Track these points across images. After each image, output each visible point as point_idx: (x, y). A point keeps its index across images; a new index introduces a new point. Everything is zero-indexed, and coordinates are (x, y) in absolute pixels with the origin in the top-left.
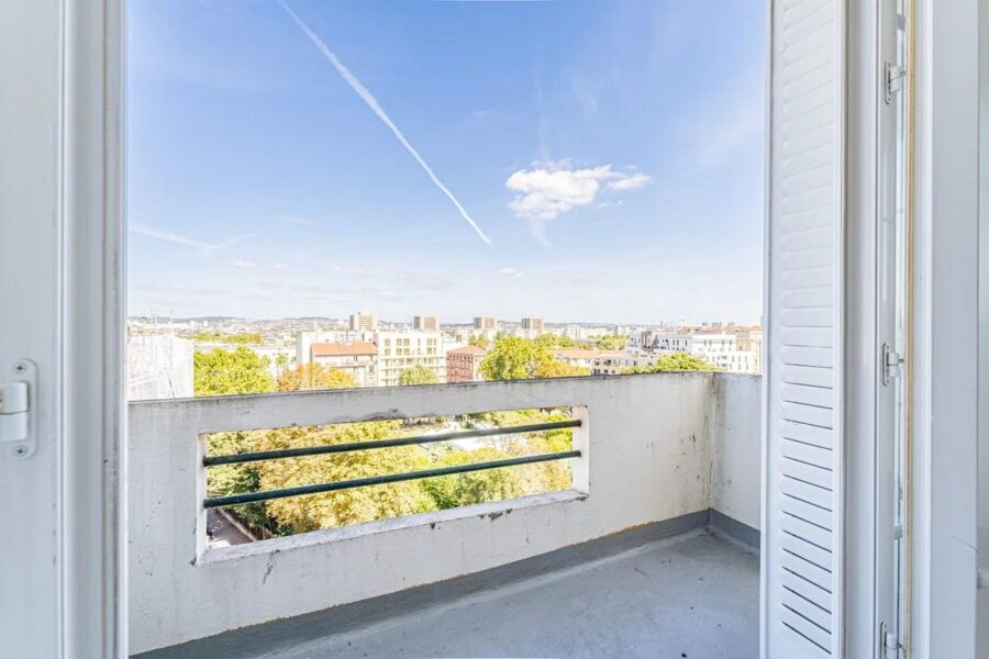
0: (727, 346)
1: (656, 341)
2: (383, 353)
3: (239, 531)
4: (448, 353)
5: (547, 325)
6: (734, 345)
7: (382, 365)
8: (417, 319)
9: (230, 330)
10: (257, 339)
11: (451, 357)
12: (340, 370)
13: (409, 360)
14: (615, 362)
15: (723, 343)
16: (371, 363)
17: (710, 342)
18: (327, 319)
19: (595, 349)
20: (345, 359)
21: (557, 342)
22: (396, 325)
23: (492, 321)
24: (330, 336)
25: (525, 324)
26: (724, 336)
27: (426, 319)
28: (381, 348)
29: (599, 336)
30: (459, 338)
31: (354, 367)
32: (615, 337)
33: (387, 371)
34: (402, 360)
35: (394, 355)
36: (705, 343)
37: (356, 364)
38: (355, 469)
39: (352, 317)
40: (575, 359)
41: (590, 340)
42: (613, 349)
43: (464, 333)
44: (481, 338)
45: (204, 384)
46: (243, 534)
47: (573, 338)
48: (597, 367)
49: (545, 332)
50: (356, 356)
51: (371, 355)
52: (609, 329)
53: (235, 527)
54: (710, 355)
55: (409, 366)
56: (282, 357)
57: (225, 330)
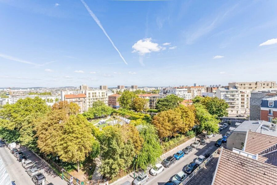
0: (185, 92)
1: (167, 91)
2: (88, 97)
3: (37, 156)
4: (109, 96)
5: (139, 87)
6: (187, 92)
7: (88, 101)
8: (101, 87)
9: (42, 91)
10: (50, 94)
11: (110, 97)
12: (74, 103)
13: (96, 99)
14: (156, 97)
15: (184, 91)
16: (84, 100)
17: (181, 91)
18: (74, 87)
19: (152, 94)
20: (76, 99)
21: (141, 92)
22: (95, 88)
23: (123, 86)
24: (72, 92)
25: (132, 87)
26: (184, 89)
27: (103, 86)
28: (87, 95)
29: (153, 90)
30: (113, 92)
31: (79, 102)
32: (157, 90)
33: (89, 102)
34: (94, 99)
35: (91, 97)
36: (179, 91)
37: (79, 101)
38: (70, 135)
39: (80, 86)
40: (146, 97)
41: (151, 91)
42: (156, 93)
43: (115, 90)
44: (120, 91)
45: (23, 109)
46: (38, 157)
47: (146, 91)
48: (151, 99)
49: (138, 89)
50: (79, 98)
51: (84, 98)
52: (156, 88)
53: (35, 155)
54: (181, 94)
55: (96, 101)
56: (57, 99)
57: (40, 91)
